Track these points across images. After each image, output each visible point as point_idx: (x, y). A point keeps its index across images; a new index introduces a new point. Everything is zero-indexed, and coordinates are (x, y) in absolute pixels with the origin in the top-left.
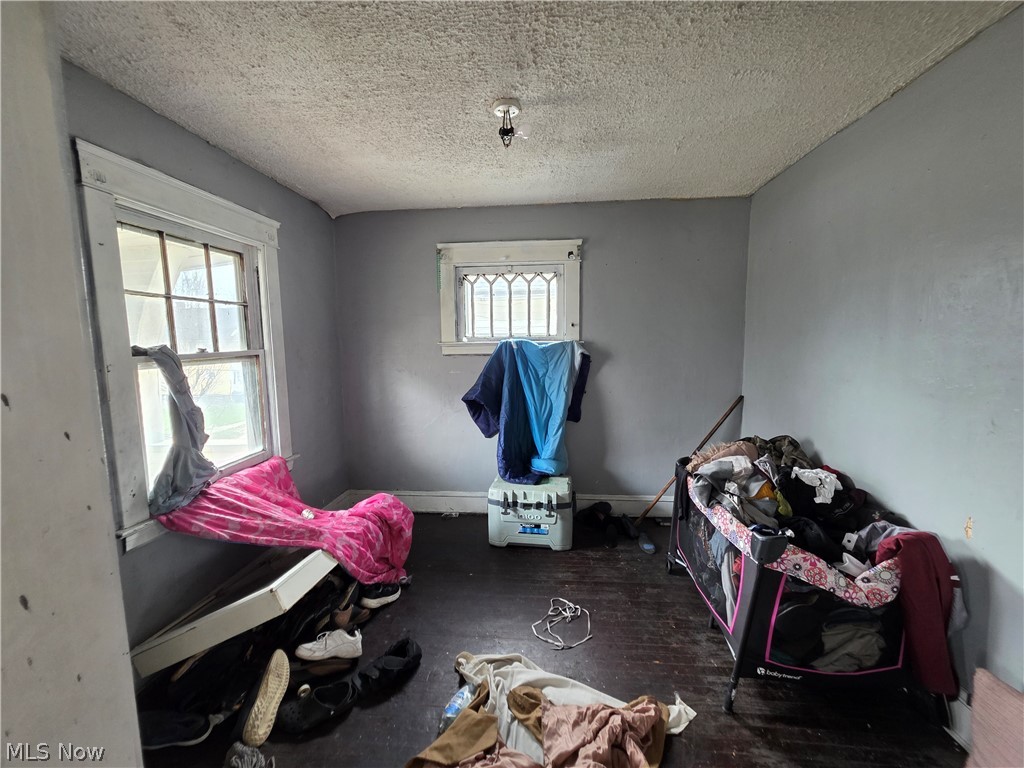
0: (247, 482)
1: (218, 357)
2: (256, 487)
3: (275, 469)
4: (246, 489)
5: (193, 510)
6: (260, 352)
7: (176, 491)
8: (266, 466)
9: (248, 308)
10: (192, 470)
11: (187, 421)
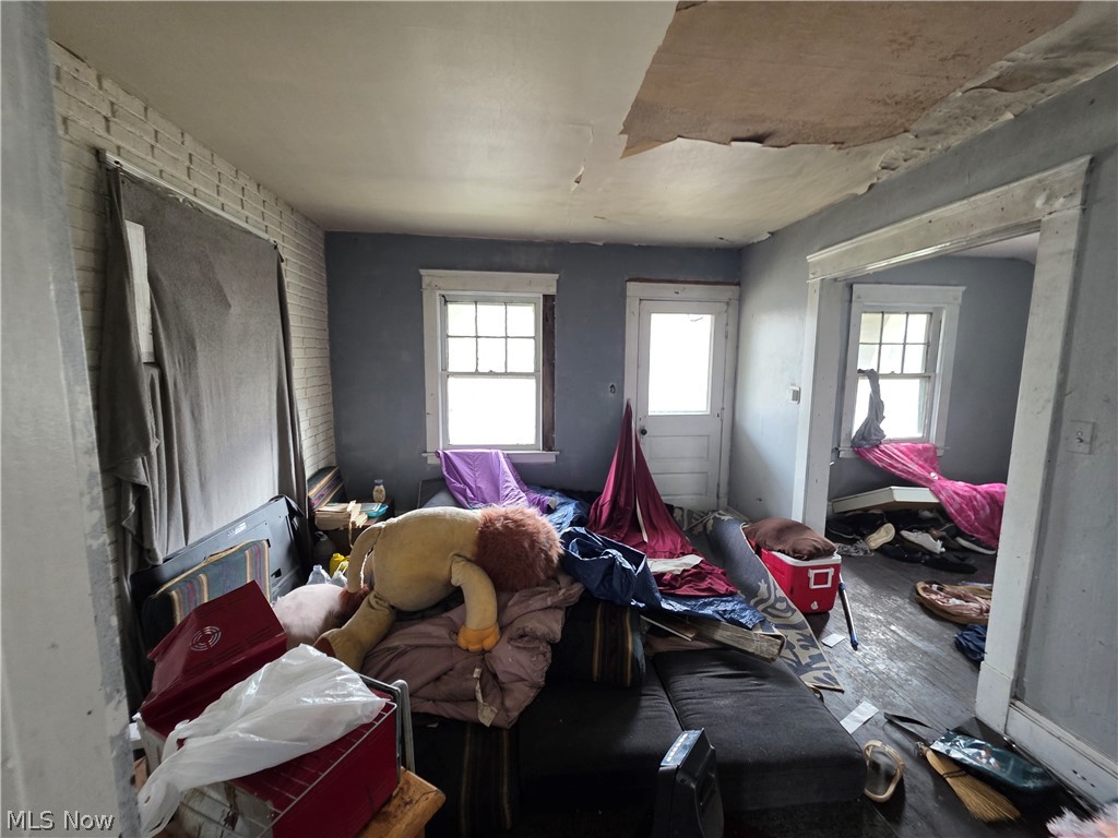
0: (904, 449)
1: (902, 376)
2: (908, 453)
3: (925, 449)
4: (901, 452)
5: (869, 451)
6: (932, 375)
7: (864, 439)
8: (920, 446)
9: (930, 346)
10: (873, 430)
11: (877, 407)
